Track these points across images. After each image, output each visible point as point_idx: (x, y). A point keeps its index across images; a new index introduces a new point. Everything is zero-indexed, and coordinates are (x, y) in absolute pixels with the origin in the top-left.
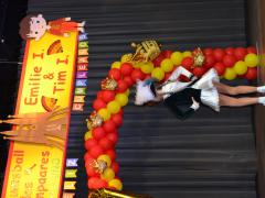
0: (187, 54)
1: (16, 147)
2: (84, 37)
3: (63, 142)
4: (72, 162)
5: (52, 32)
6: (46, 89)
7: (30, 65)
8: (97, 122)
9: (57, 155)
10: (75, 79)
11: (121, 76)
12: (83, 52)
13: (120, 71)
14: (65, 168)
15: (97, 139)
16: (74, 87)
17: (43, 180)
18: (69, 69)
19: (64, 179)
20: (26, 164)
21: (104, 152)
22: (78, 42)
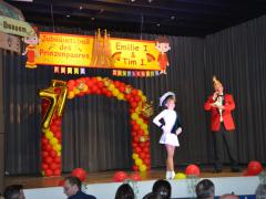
0: (147, 132)
1: (91, 40)
2: (157, 73)
3: (94, 66)
4: (83, 71)
5: (160, 56)
6: (126, 54)
7: (140, 44)
8: (107, 83)
9: (87, 63)
10: (132, 70)
11: (134, 95)
12: (148, 74)
13: (137, 95)
14: (80, 68)
15: (97, 84)
16: (127, 70)
17: (76, 56)
18: (138, 66)
19: (73, 67)
20: (81, 46)
21: (90, 88)
22: (154, 71)
